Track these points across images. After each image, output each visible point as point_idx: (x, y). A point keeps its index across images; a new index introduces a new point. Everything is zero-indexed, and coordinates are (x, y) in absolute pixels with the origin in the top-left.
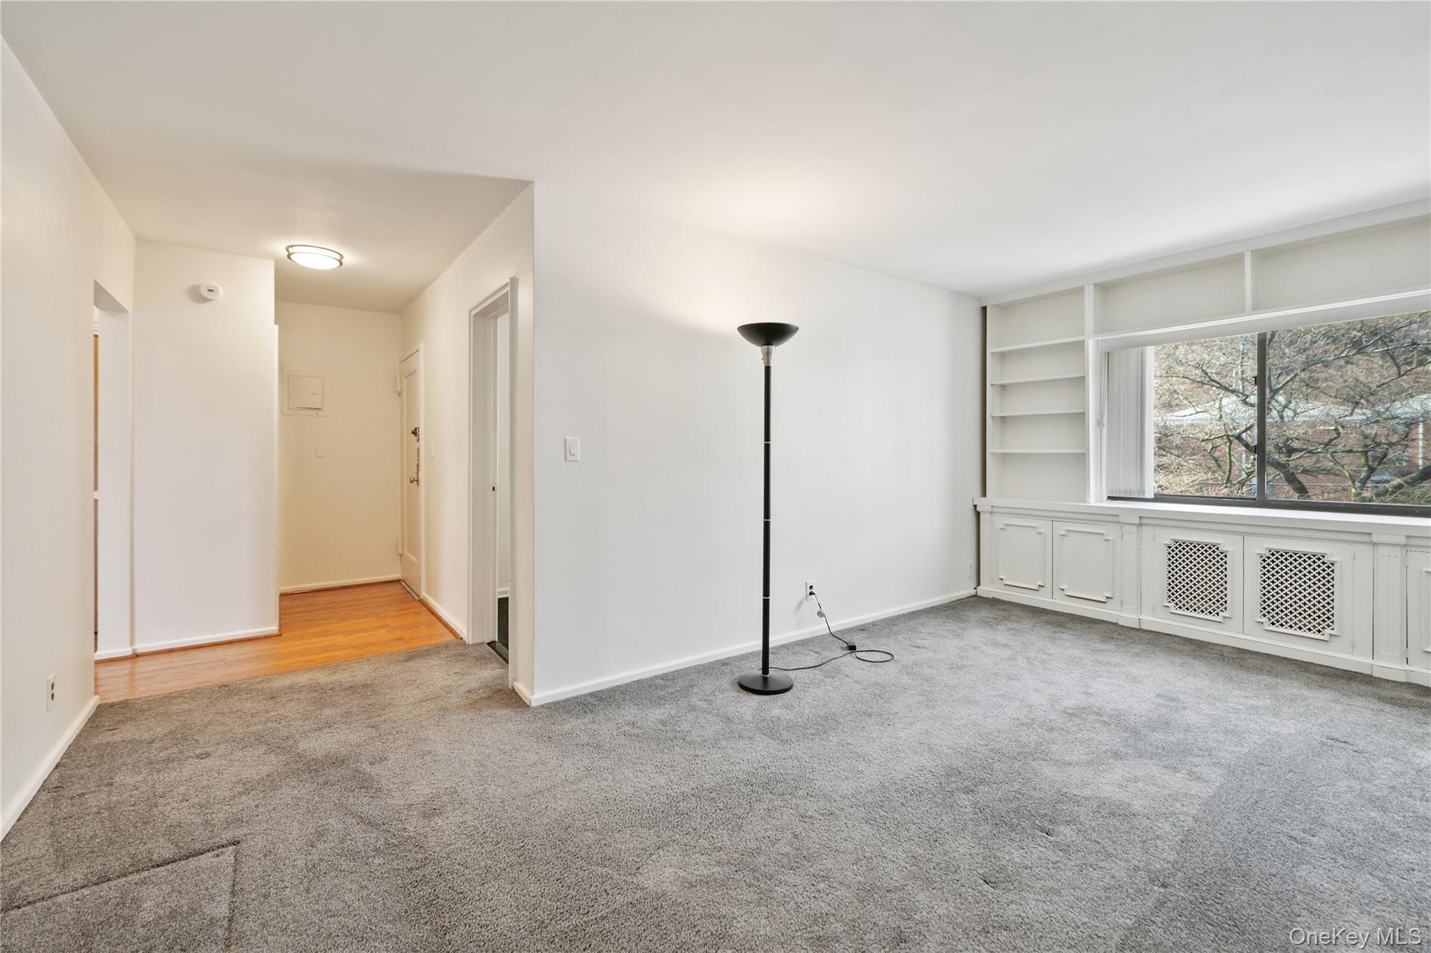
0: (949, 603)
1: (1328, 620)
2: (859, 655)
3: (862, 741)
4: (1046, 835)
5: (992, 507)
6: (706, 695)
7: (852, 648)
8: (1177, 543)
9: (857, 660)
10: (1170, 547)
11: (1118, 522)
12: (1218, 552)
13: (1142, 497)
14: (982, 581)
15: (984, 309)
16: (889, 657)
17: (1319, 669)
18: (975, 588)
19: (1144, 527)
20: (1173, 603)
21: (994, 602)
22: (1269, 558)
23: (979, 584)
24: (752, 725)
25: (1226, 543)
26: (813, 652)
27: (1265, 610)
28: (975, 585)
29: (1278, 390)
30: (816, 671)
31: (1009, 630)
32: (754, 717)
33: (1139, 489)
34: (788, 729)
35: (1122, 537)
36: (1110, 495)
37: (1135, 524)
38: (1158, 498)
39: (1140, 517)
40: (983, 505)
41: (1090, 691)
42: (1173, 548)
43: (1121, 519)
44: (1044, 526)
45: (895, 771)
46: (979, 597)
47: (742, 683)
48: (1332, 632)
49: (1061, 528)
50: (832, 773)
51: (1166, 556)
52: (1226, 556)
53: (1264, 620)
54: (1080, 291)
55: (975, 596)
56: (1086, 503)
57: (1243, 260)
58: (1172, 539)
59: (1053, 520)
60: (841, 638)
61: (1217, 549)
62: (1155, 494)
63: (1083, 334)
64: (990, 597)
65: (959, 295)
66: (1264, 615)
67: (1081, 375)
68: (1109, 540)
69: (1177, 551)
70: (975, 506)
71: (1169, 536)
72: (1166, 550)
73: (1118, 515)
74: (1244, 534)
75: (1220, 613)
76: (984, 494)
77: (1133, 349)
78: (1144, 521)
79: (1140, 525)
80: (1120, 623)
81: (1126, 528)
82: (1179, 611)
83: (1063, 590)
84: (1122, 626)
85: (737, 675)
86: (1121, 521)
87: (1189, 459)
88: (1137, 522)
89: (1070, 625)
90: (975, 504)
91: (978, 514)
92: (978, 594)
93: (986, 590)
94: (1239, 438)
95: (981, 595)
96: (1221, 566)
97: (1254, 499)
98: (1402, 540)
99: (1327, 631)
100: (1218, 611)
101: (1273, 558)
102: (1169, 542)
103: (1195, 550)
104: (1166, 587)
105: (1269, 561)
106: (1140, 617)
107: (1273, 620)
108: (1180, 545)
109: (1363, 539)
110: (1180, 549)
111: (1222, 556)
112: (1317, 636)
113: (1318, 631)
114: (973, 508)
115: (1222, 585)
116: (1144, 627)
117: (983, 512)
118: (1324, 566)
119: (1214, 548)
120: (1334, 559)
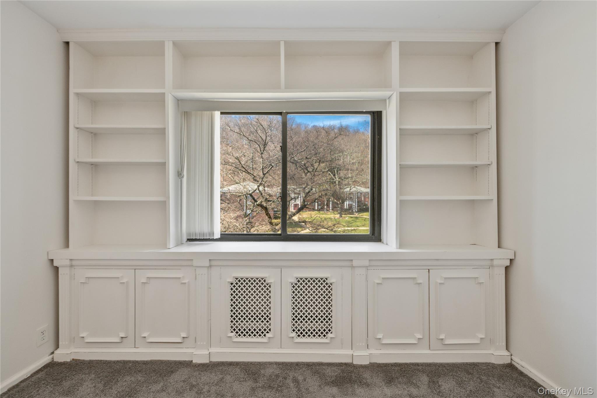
1: (328, 326)
5: (71, 260)
8: (237, 279)
10: (232, 284)
11: (192, 266)
12: (265, 284)
13: (212, 238)
14: (60, 343)
15: (67, 44)
18: (53, 354)
19: (213, 268)
20: (234, 332)
22: (296, 284)
23: (57, 347)
25: (270, 275)
27: (294, 326)
35: (196, 279)
36: (188, 238)
37: (206, 267)
38: (225, 237)
39: (210, 260)
42: (234, 284)
43: (195, 263)
44: (127, 276)
46: (57, 362)
48: (332, 334)
49: (143, 276)
51: (229, 292)
52: (270, 286)
53: (294, 335)
55: (53, 362)
56: (165, 249)
57: (279, 47)
58: (234, 277)
59: (136, 268)
61: (265, 281)
62: (221, 234)
64: (70, 360)
66: (294, 331)
67: (162, 127)
68: (185, 283)
70: (52, 260)
71: (231, 275)
72: (229, 287)
73: (193, 260)
74: (282, 268)
75: (266, 334)
76: (67, 245)
77: (205, 112)
78: (213, 263)
79: (210, 266)
80: (195, 361)
81: (199, 270)
82: (240, 339)
83: (146, 338)
87: (233, 205)
88: (207, 264)
90: (50, 258)
91: (56, 269)
92: (56, 360)
93: (65, 353)
94: (251, 195)
95: (60, 361)
96: (267, 295)
97: (280, 235)
98: (367, 263)
99: (329, 335)
100: (265, 332)
101: (299, 284)
102: (231, 280)
103: (250, 284)
104: (229, 314)
105: (296, 287)
106: (210, 351)
107: (299, 333)
108: (239, 281)
109: (348, 264)
110: (239, 284)
111: (267, 286)
112: (324, 340)
113: (324, 336)
114: (48, 264)
115: (267, 311)
116: (215, 359)
117: (63, 266)
118: (327, 287)
119: (262, 281)
120: (332, 281)
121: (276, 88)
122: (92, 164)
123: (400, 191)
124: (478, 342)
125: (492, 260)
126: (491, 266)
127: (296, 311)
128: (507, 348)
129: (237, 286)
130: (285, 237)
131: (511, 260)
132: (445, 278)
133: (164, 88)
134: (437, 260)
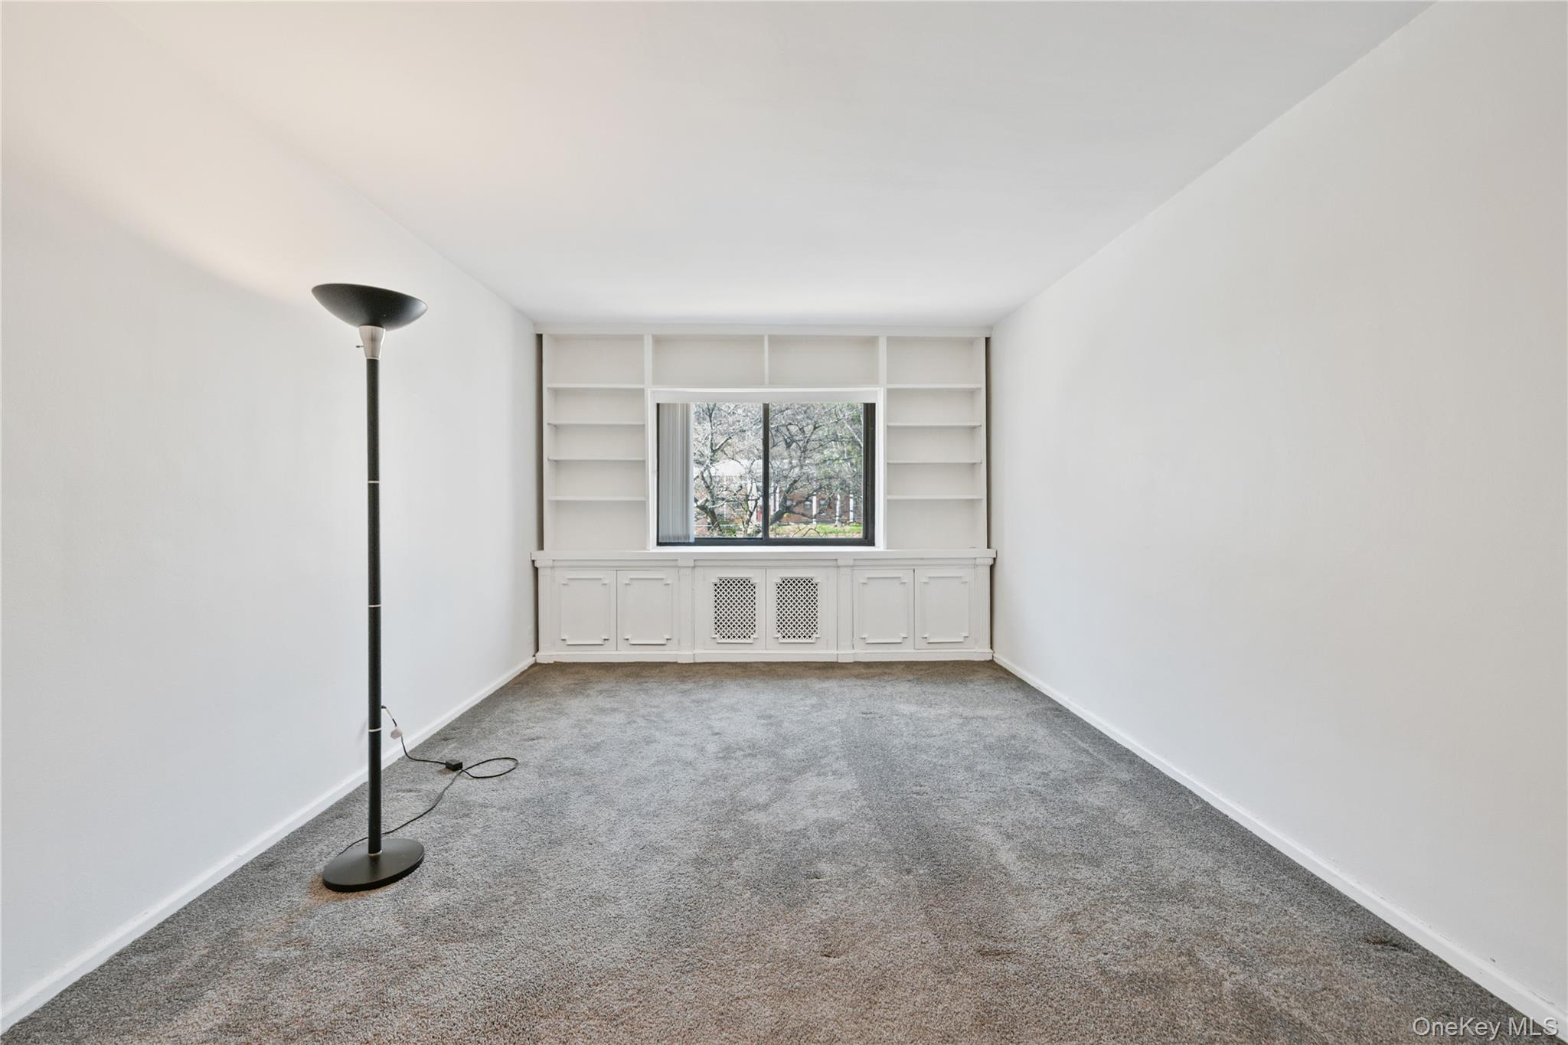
0: (515, 678)
1: (813, 627)
2: (475, 772)
3: (583, 879)
4: (818, 880)
5: (554, 560)
6: (282, 934)
7: (455, 767)
8: (721, 580)
9: (475, 780)
10: (715, 585)
11: (677, 566)
12: (749, 585)
13: (687, 541)
14: (541, 645)
15: (540, 337)
16: (512, 764)
17: (814, 665)
18: (534, 656)
19: (696, 569)
20: (718, 634)
21: (561, 668)
22: (781, 585)
23: (537, 650)
24: (415, 938)
25: (755, 576)
26: (404, 791)
27: (780, 627)
28: (532, 652)
29: (716, 450)
30: (433, 817)
31: (601, 692)
32: (407, 925)
33: (685, 533)
34: (476, 914)
35: (679, 580)
37: (689, 567)
38: (700, 542)
39: (693, 560)
40: (543, 559)
41: (717, 731)
42: (718, 585)
43: (679, 563)
44: (608, 577)
45: (650, 894)
46: (540, 664)
47: (332, 881)
48: (817, 636)
49: (625, 577)
50: (590, 939)
51: (713, 593)
52: (755, 587)
53: (779, 635)
54: (639, 338)
55: (536, 664)
56: (645, 549)
57: (763, 341)
58: (718, 578)
59: (618, 569)
60: (426, 759)
61: (750, 582)
62: (696, 539)
63: (643, 382)
64: (552, 662)
65: (521, 314)
66: (779, 632)
67: (641, 423)
68: (668, 584)
69: (723, 586)
70: (534, 561)
71: (715, 576)
72: (713, 588)
73: (678, 560)
74: (766, 567)
75: (751, 636)
76: (541, 547)
78: (698, 563)
79: (694, 567)
80: (679, 662)
81: (683, 571)
82: (724, 641)
83: (628, 639)
84: (682, 664)
85: (309, 875)
86: (680, 565)
88: (691, 564)
89: (644, 673)
90: (533, 559)
91: (536, 570)
92: (538, 661)
93: (546, 656)
95: (542, 662)
96: (752, 596)
97: (761, 539)
98: (851, 563)
99: (815, 635)
100: (750, 634)
101: (784, 585)
102: (716, 581)
103: (734, 585)
104: (713, 621)
105: (781, 587)
106: (695, 652)
107: (784, 634)
108: (724, 582)
109: (833, 563)
110: (723, 585)
111: (752, 587)
112: (810, 640)
113: (810, 637)
114: (530, 563)
115: (752, 618)
116: (698, 660)
117: (541, 567)
118: (812, 587)
119: (747, 582)
120: (817, 581)
121: (761, 384)
122: (556, 461)
123: (888, 491)
124: (961, 640)
125: (975, 558)
126: (975, 566)
127: (781, 607)
128: (991, 648)
129: (721, 588)
130: (766, 541)
131: (995, 559)
132: (930, 577)
133: (643, 383)
134: (922, 559)
